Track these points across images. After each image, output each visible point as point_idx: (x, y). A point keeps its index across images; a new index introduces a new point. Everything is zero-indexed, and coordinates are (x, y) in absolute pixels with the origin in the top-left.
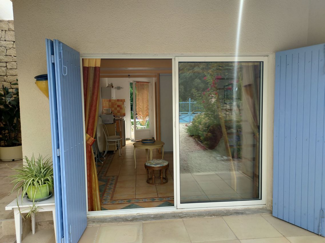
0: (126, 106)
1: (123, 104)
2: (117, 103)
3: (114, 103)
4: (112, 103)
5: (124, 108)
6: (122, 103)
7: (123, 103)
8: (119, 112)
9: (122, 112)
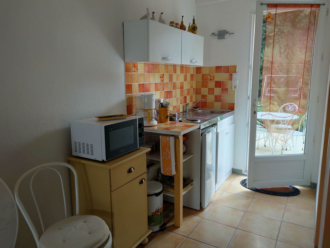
0: (237, 83)
1: (231, 79)
2: (215, 74)
3: (209, 77)
4: (203, 75)
5: (233, 89)
6: (227, 75)
7: (231, 75)
8: (218, 99)
9: (227, 99)
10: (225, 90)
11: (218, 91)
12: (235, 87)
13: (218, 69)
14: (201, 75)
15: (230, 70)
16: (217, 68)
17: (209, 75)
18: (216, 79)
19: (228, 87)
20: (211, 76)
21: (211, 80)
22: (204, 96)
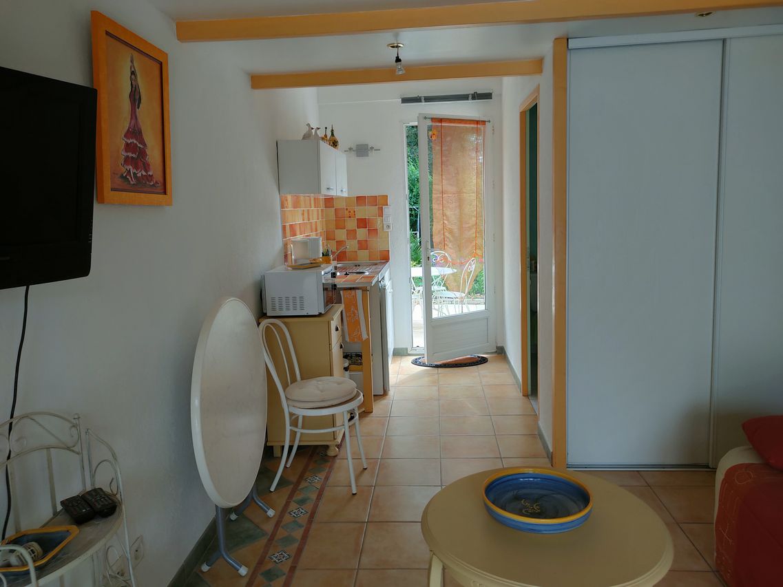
0: (390, 221)
1: (381, 215)
2: (356, 209)
3: (346, 212)
4: (336, 210)
5: (385, 229)
6: (374, 209)
7: (381, 209)
8: (363, 245)
9: (377, 244)
10: (373, 231)
11: (362, 233)
12: (389, 227)
13: (360, 200)
14: (333, 209)
15: (379, 202)
16: (358, 198)
17: (347, 209)
18: (359, 216)
19: (379, 226)
20: (350, 212)
21: (350, 217)
22: (340, 243)
